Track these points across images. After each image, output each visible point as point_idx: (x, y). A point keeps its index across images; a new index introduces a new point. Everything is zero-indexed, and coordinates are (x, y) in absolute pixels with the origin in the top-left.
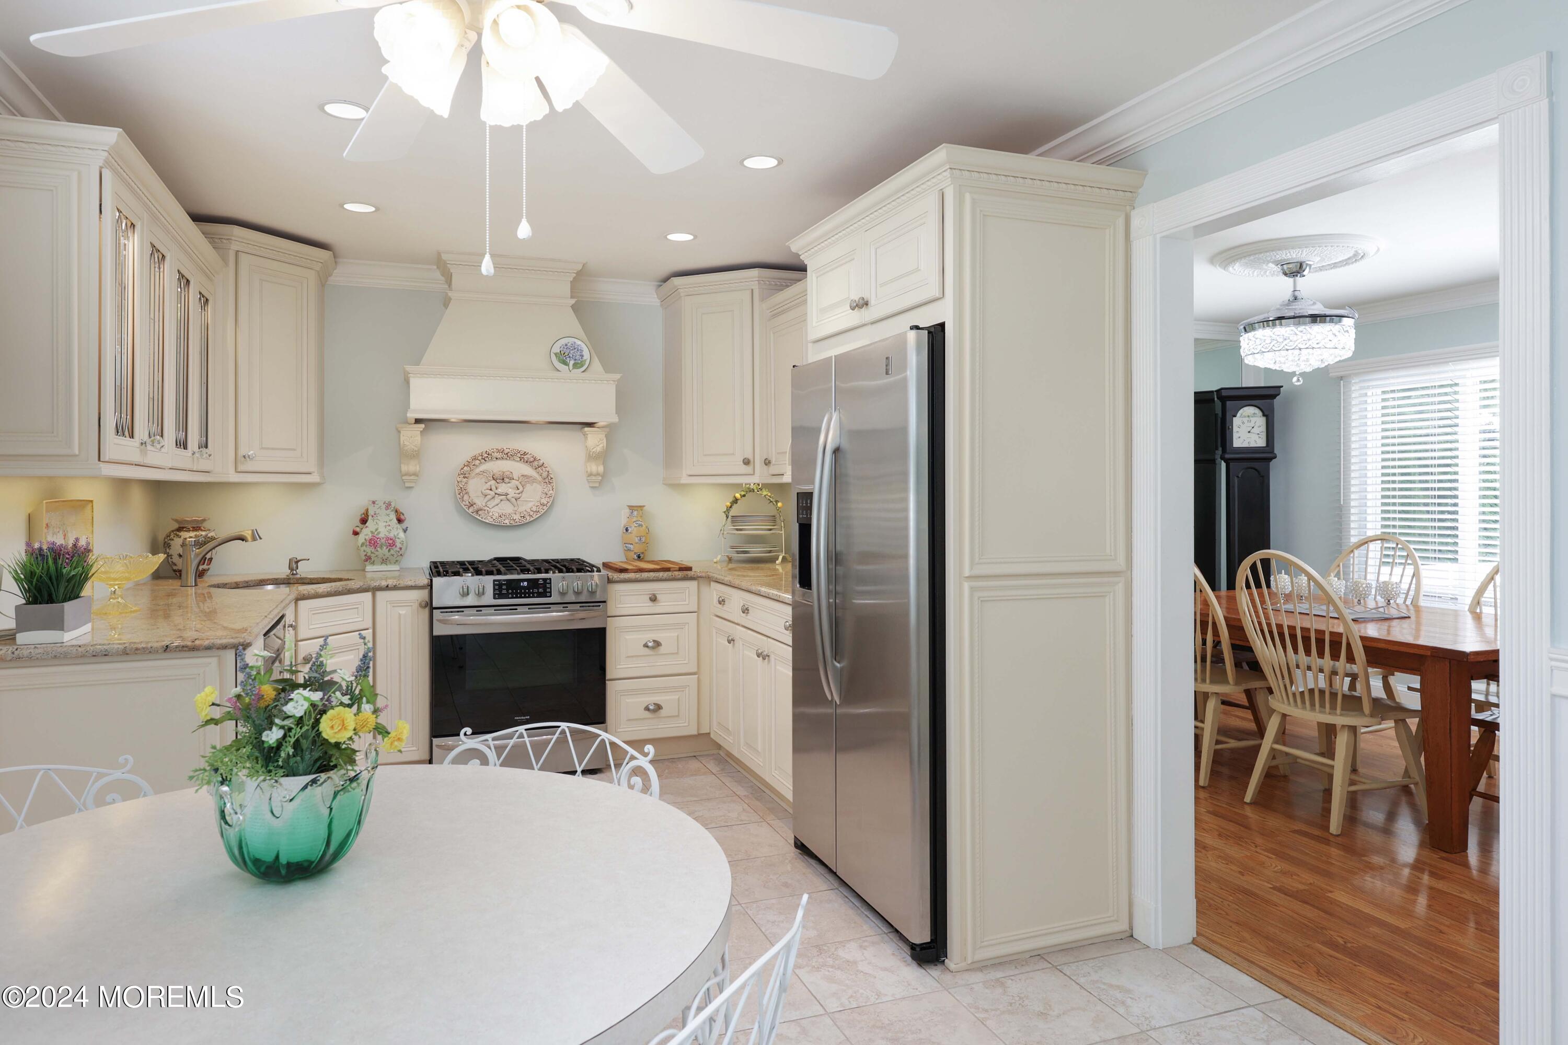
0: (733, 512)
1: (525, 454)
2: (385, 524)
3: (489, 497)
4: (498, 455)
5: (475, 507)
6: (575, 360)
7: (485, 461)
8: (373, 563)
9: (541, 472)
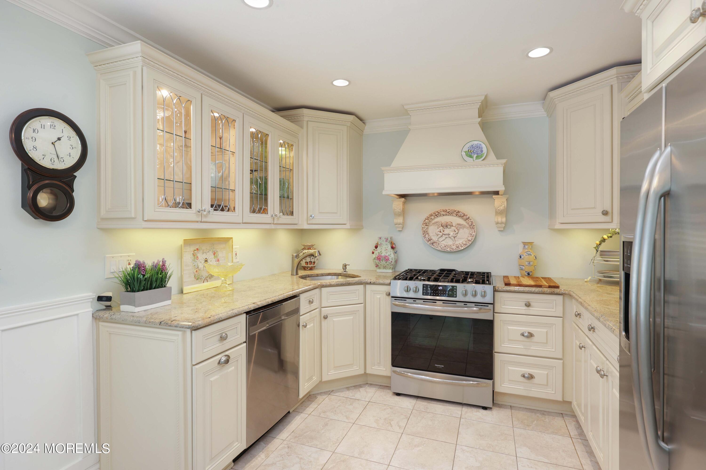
0: (601, 248)
1: (459, 212)
2: (385, 249)
3: (439, 236)
4: (444, 213)
5: (432, 241)
6: (477, 154)
7: (437, 216)
8: (380, 268)
9: (468, 222)
